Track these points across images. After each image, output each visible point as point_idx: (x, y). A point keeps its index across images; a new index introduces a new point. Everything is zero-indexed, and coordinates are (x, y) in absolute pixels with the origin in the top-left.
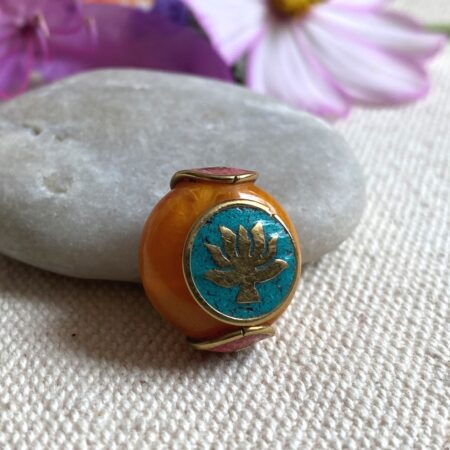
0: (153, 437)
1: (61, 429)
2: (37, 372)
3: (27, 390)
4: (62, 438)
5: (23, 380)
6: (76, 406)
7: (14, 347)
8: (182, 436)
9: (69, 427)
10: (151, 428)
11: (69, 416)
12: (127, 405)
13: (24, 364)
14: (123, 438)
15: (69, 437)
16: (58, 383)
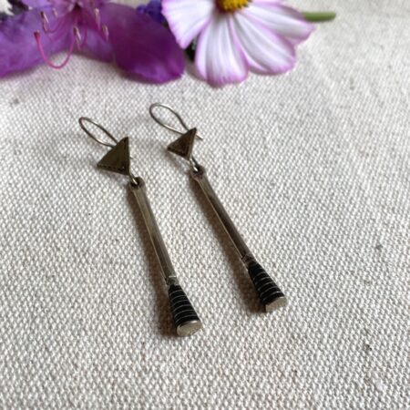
0: (117, 267)
1: (80, 261)
2: (72, 233)
3: (68, 241)
4: (81, 266)
5: (66, 236)
6: (87, 251)
7: (63, 218)
8: (129, 267)
9: (84, 260)
10: (117, 263)
11: (84, 255)
12: (109, 251)
13: (67, 227)
14: (105, 266)
15: (83, 265)
16: (81, 238)
